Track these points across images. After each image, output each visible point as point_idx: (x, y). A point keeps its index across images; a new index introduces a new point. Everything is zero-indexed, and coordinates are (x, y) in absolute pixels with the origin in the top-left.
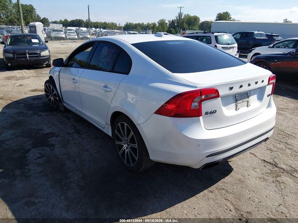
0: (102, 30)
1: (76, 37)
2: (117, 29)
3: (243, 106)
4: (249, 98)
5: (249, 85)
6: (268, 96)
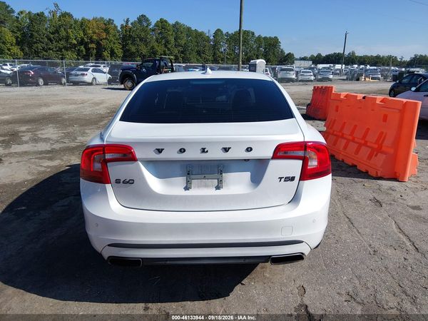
0: (368, 67)
1: (313, 78)
2: (397, 66)
3: (206, 186)
4: (221, 174)
5: (203, 151)
6: (281, 178)
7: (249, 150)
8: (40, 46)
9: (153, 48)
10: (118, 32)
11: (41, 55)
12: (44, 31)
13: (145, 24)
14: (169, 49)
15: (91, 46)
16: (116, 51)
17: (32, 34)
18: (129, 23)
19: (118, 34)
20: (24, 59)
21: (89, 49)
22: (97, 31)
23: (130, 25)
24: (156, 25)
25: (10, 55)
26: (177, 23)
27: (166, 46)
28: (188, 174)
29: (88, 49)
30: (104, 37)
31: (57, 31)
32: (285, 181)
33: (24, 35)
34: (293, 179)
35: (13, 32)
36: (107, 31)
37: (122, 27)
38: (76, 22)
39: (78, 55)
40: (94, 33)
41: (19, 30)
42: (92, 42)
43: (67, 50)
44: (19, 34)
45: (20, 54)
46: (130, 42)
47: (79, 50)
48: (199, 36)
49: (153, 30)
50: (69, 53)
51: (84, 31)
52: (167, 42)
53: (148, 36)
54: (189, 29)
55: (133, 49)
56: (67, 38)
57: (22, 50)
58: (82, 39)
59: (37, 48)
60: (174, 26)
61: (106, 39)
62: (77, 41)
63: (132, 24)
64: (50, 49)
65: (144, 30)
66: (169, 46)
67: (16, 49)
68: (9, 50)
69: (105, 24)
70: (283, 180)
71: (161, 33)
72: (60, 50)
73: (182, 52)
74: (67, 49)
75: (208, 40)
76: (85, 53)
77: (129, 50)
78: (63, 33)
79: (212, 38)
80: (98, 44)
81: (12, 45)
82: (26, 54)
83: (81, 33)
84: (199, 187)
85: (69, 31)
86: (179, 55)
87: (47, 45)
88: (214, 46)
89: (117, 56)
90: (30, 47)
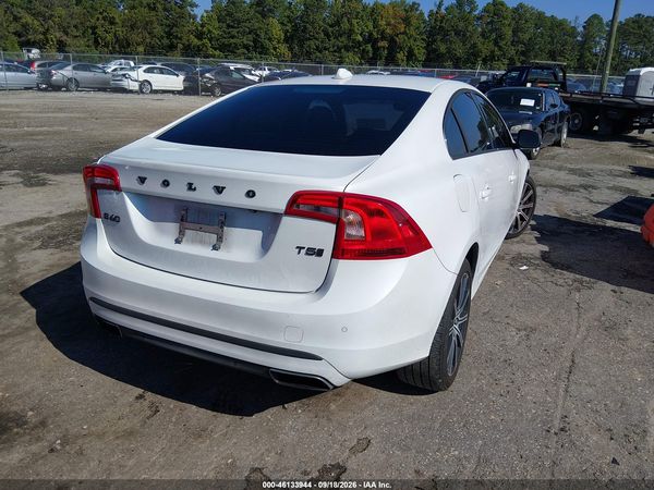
3: (202, 242)
4: (222, 227)
5: (190, 187)
6: (300, 248)
7: (250, 194)
8: (312, 43)
9: (474, 46)
10: (424, 22)
11: (313, 57)
12: (321, 23)
13: (467, 9)
14: (500, 48)
15: (381, 44)
16: (416, 51)
17: (305, 27)
18: (443, 8)
19: (423, 25)
20: (292, 61)
21: (379, 48)
22: (393, 22)
23: (443, 11)
24: (485, 10)
25: (276, 56)
26: (521, 6)
27: (496, 43)
28: (182, 220)
29: (376, 49)
30: (402, 30)
31: (338, 23)
32: (307, 254)
33: (296, 28)
34: (320, 253)
35: (282, 23)
36: (406, 21)
37: (431, 14)
38: (365, 8)
39: (362, 58)
40: (388, 24)
41: (290, 22)
42: (383, 38)
43: (348, 51)
44: (289, 27)
45: (288, 54)
46: (439, 37)
47: (364, 50)
48: (557, 25)
49: (479, 18)
50: (350, 54)
51: (375, 21)
52: (500, 37)
53: (470, 28)
54: (540, 15)
55: (443, 48)
56: (351, 32)
57: (291, 49)
58: (371, 34)
59: (309, 46)
60: (516, 10)
61: (404, 33)
62: (364, 37)
63: (446, 9)
64: (325, 49)
65: (464, 19)
66: (502, 43)
67: (283, 49)
68: (275, 49)
69: (406, 11)
70: (303, 251)
71: (492, 22)
72: (339, 50)
73: (523, 53)
74: (347, 49)
75: (573, 32)
76: (371, 55)
77: (435, 50)
78: (345, 25)
79: (580, 29)
80: (392, 41)
81: (279, 42)
82: (294, 55)
83: (370, 25)
84: (193, 241)
85: (355, 22)
86: (516, 58)
87: (322, 42)
88: (582, 44)
89: (416, 59)
90: (301, 46)
